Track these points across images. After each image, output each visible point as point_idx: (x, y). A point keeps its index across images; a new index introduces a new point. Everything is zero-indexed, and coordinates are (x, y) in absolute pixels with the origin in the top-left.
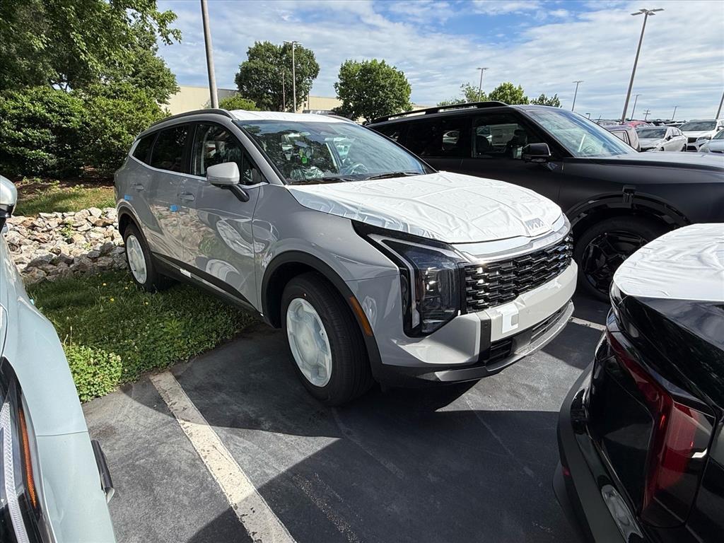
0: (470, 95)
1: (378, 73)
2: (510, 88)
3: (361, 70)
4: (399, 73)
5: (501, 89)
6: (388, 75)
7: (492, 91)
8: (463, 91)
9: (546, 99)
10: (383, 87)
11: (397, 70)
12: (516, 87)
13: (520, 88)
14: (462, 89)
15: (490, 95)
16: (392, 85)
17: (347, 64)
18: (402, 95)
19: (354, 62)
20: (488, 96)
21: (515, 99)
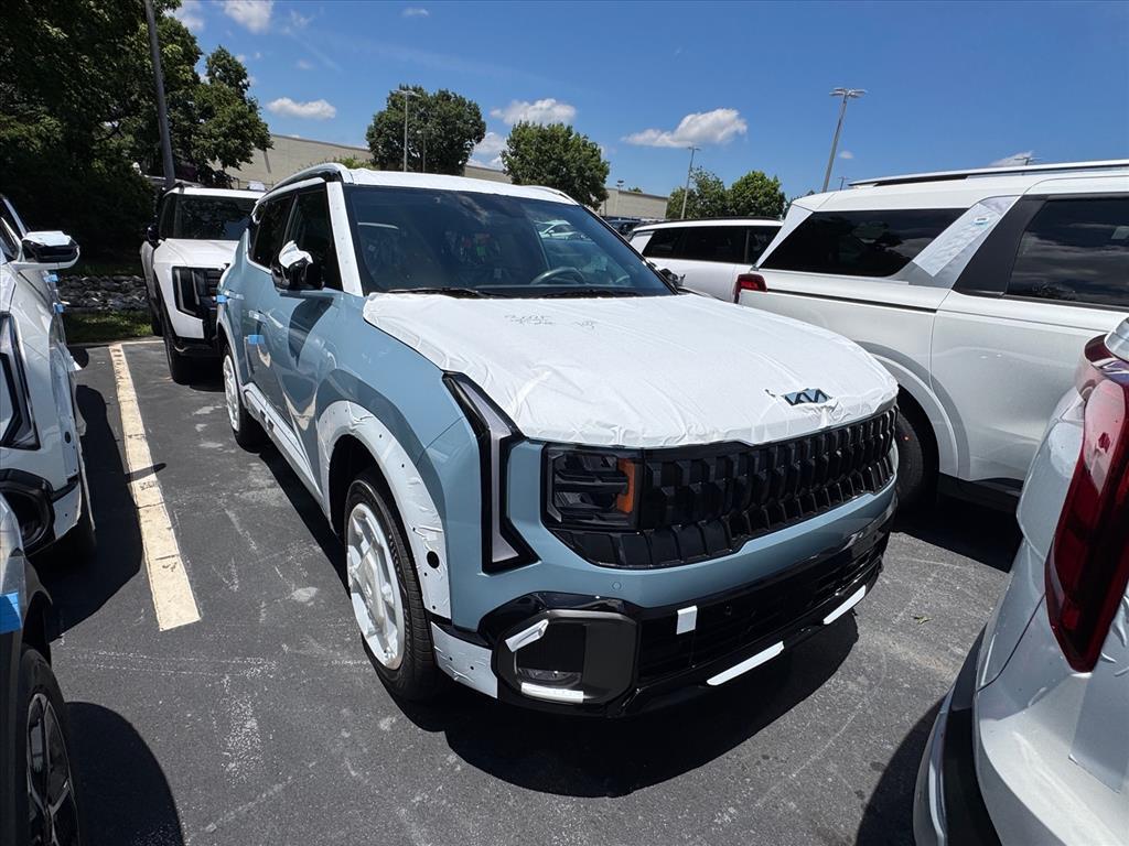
0: (702, 185)
4: (591, 145)
11: (589, 141)
12: (770, 177)
13: (775, 180)
15: (733, 186)
17: (521, 126)
20: (728, 187)
21: (766, 195)
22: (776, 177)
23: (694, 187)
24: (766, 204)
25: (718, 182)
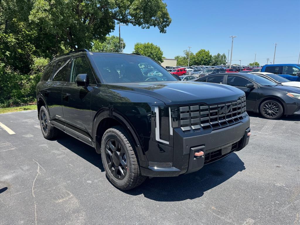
0: (187, 55)
1: (150, 48)
3: (143, 47)
5: (200, 52)
7: (197, 52)
8: (184, 53)
9: (220, 55)
11: (157, 46)
12: (206, 50)
14: (184, 52)
17: (137, 44)
18: (160, 56)
20: (195, 55)
21: (206, 56)
22: (208, 51)
23: (185, 56)
24: (207, 58)
25: (192, 54)
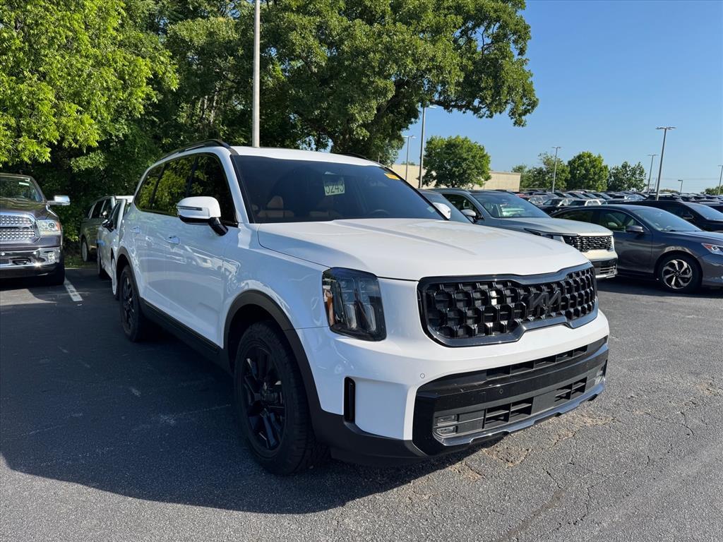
0: (547, 162)
1: (462, 147)
2: (589, 156)
3: (446, 145)
4: (479, 146)
5: (580, 157)
6: (470, 149)
7: (571, 158)
8: (541, 159)
9: (629, 167)
10: (465, 159)
11: (478, 144)
12: (595, 155)
13: (600, 157)
14: (540, 157)
15: (569, 162)
16: (474, 157)
17: (432, 139)
18: (482, 165)
19: (438, 136)
20: (566, 164)
21: (594, 167)
23: (543, 166)
25: (560, 162)
